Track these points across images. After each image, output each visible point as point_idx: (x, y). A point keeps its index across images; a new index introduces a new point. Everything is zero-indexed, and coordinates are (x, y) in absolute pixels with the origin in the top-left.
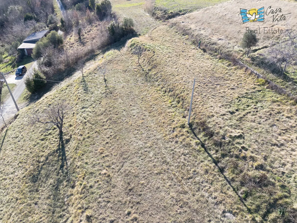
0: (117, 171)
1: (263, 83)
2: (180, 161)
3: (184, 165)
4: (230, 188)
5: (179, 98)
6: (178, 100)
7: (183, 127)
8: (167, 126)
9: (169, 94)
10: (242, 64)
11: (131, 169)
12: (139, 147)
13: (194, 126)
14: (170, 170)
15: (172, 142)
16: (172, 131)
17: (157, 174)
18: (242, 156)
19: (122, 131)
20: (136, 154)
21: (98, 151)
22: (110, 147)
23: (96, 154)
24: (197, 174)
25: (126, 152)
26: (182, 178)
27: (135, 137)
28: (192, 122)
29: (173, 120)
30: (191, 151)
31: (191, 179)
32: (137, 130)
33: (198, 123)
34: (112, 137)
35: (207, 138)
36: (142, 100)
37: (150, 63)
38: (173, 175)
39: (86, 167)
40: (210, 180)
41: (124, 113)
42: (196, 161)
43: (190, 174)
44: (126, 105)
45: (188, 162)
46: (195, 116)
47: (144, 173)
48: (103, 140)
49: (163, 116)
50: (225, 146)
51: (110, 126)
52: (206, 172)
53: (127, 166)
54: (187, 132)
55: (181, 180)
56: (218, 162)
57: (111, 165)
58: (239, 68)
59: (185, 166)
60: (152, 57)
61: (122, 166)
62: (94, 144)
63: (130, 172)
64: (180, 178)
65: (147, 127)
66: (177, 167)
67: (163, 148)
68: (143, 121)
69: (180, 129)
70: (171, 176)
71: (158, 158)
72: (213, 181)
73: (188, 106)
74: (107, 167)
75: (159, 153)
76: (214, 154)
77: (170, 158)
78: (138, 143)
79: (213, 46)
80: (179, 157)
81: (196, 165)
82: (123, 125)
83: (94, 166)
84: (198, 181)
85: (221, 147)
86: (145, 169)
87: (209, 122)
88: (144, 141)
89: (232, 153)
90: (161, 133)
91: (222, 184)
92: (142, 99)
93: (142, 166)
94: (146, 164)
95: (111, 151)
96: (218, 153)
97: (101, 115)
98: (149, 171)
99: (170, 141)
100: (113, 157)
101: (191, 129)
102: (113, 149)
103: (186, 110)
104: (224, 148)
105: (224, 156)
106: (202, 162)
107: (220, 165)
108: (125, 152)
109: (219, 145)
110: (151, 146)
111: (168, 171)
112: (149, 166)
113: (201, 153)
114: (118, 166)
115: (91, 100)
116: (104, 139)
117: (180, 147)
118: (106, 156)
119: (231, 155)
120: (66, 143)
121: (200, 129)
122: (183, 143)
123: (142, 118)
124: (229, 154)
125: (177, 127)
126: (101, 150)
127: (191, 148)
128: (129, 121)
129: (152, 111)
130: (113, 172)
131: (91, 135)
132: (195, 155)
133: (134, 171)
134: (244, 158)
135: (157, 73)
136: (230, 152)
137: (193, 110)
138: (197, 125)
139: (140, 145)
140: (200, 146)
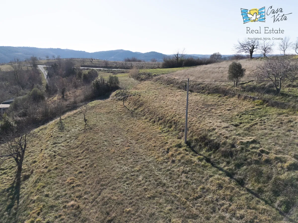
0: (91, 201)
1: (261, 103)
2: (181, 180)
3: (187, 184)
4: (260, 202)
5: (171, 123)
6: (170, 125)
7: (179, 146)
8: (159, 149)
9: (159, 123)
10: (233, 93)
11: (112, 196)
12: (123, 172)
13: (193, 144)
14: (169, 192)
15: (167, 162)
16: (166, 152)
17: (150, 198)
18: (264, 160)
19: (101, 159)
20: (119, 180)
21: (67, 181)
22: (84, 176)
23: (63, 185)
24: (207, 190)
25: (106, 178)
26: (187, 199)
27: (119, 163)
28: (189, 140)
29: (166, 142)
30: (194, 167)
31: (201, 199)
32: (121, 156)
33: (198, 139)
34: (88, 166)
35: (211, 152)
36: (128, 132)
37: (136, 103)
38: (173, 197)
39: (46, 201)
40: (227, 195)
41: (106, 143)
42: (203, 177)
43: (197, 192)
44: (107, 137)
45: (192, 180)
46: (193, 134)
47: (131, 199)
48: (75, 170)
49: (154, 141)
50: (238, 154)
51: (86, 156)
52: (220, 187)
53: (106, 193)
54: (186, 150)
55: (186, 202)
56: (233, 175)
57: (83, 195)
58: (231, 96)
59: (189, 184)
60: (137, 99)
61: (100, 194)
62: (62, 175)
63: (110, 199)
64: (184, 199)
65: (134, 152)
66: (177, 188)
67: (156, 171)
68: (129, 148)
69: (176, 148)
70: (171, 198)
71: (150, 181)
72: (233, 196)
73: (182, 127)
74: (77, 197)
75: (151, 176)
76: (225, 166)
77: (166, 180)
78: (122, 168)
79: (200, 86)
80: (179, 176)
81: (204, 181)
82: (103, 154)
83: (57, 198)
84: (210, 200)
85: (232, 157)
86: (133, 194)
87: (211, 135)
88: (130, 165)
89: (249, 160)
90: (152, 156)
91: (247, 198)
92: (127, 130)
93: (127, 192)
94: (133, 189)
95: (84, 180)
96: (230, 164)
97: (77, 148)
98: (138, 196)
99: (164, 162)
100: (87, 186)
101: (190, 147)
102: (87, 178)
103: (180, 132)
104: (237, 156)
105: (238, 166)
106: (211, 176)
107: (236, 177)
108: (104, 178)
109: (229, 155)
110: (140, 170)
111: (165, 193)
112: (138, 190)
113: (208, 168)
114: (92, 195)
115: (66, 136)
116: (77, 169)
117: (178, 166)
118: (78, 186)
119: (248, 162)
120: (24, 180)
121: (200, 145)
122: (182, 161)
123: (127, 146)
124: (246, 162)
125: (171, 147)
126: (71, 180)
127: (193, 164)
128: (111, 149)
129: (139, 139)
130: (84, 203)
131: (60, 167)
132: (199, 171)
133: (116, 198)
134: (268, 161)
135: (144, 109)
136: (246, 160)
137: (189, 129)
138: (197, 141)
139: (126, 169)
140: (204, 161)
